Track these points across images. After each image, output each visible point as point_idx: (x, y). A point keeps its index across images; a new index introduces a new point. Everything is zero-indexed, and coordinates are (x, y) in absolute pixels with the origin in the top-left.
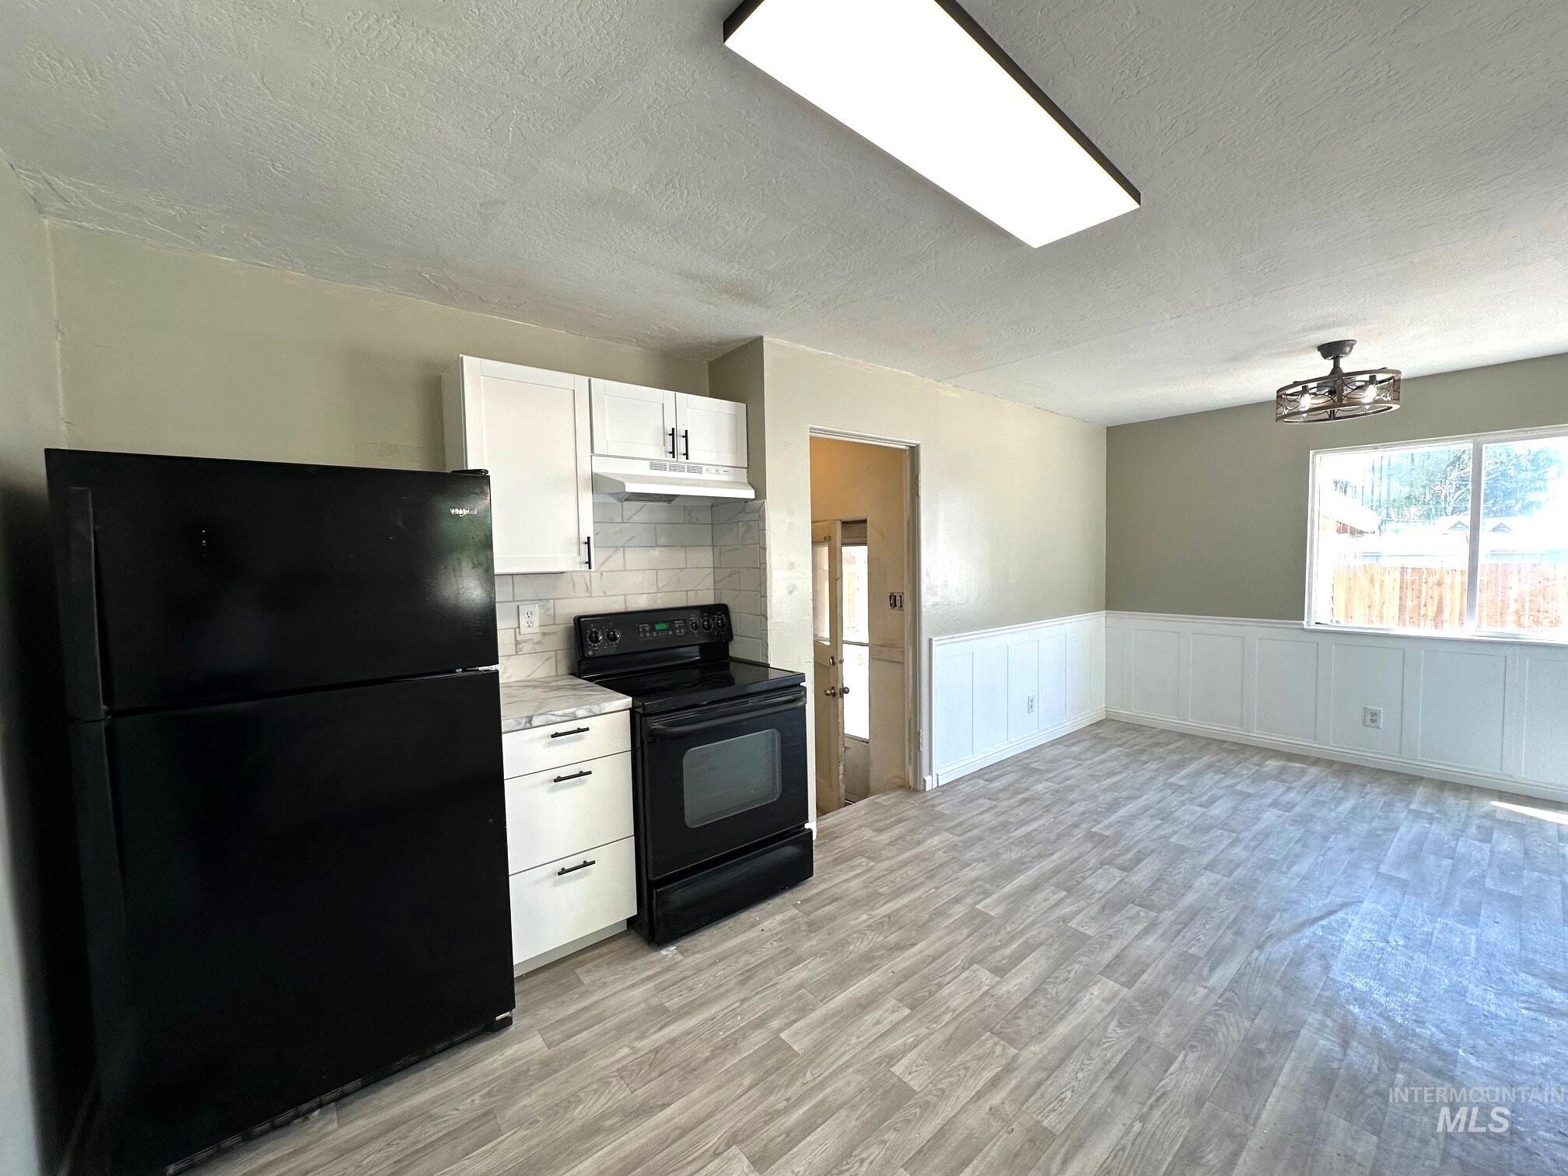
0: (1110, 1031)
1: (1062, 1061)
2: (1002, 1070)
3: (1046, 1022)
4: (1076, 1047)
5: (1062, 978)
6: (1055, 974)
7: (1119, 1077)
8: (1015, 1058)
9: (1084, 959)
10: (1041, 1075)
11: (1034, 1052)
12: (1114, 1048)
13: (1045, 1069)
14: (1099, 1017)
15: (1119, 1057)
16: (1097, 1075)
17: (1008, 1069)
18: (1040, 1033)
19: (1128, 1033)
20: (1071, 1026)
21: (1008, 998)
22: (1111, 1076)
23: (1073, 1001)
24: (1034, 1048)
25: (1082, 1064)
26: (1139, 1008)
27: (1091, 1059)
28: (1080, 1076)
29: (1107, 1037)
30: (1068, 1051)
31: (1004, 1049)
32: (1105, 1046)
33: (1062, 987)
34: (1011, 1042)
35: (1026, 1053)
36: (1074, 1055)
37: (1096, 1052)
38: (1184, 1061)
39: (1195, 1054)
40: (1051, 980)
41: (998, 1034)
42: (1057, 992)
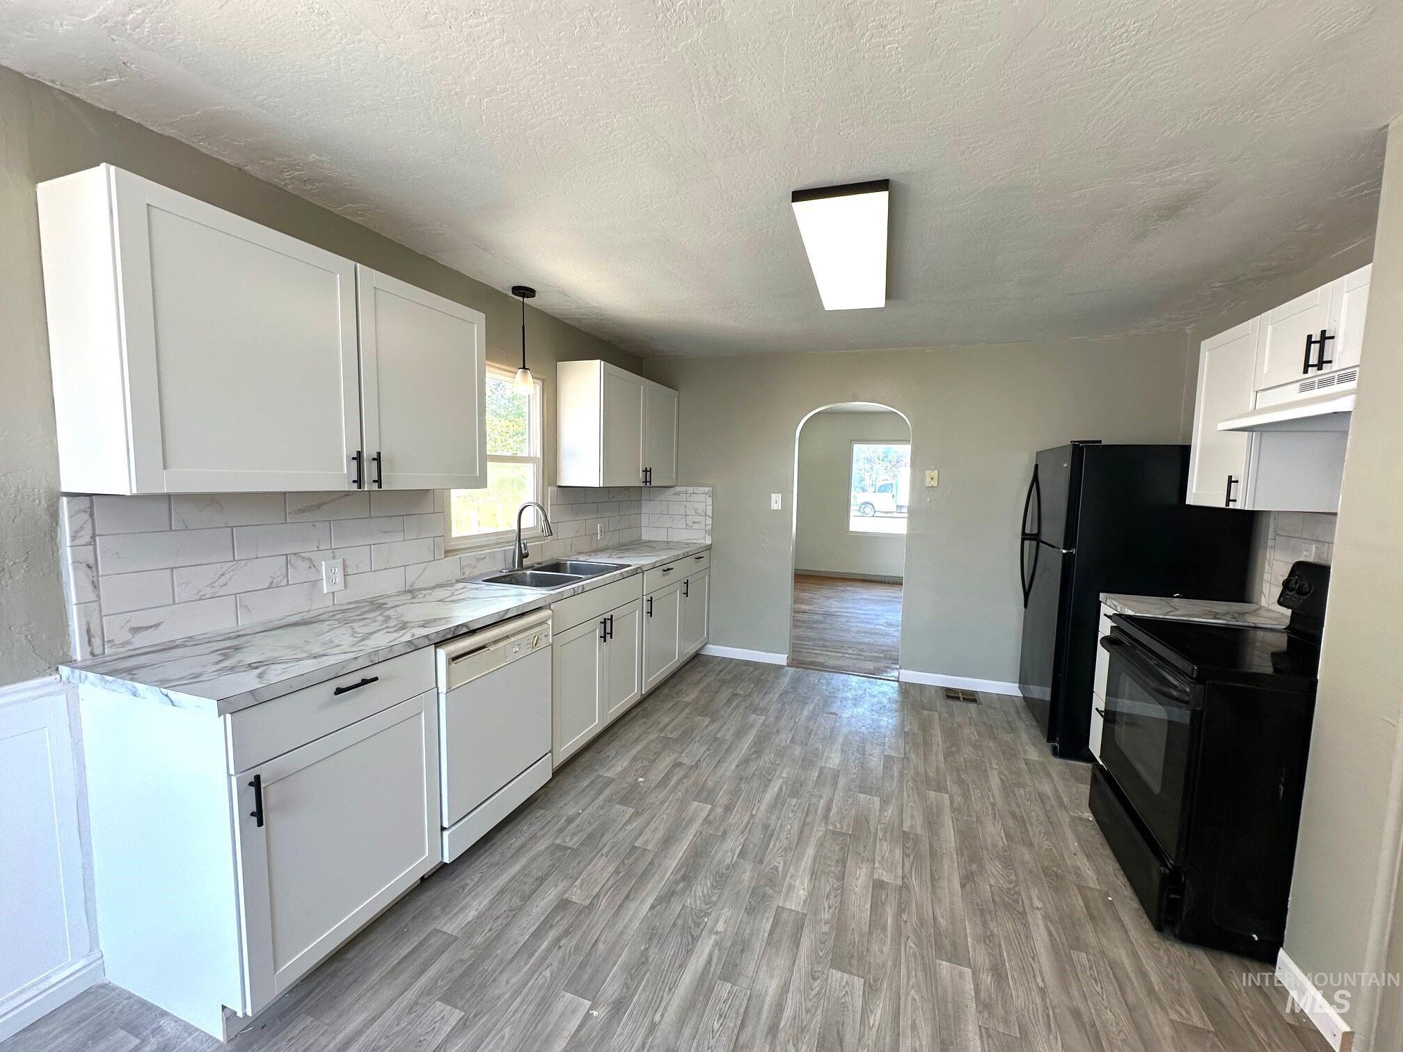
0: (782, 862)
1: (801, 832)
2: (828, 815)
3: (823, 853)
4: (798, 843)
5: (832, 897)
6: (839, 898)
7: (769, 833)
8: (827, 824)
9: (825, 929)
10: (809, 820)
11: (819, 831)
12: (776, 850)
13: (808, 824)
14: (792, 870)
15: (771, 846)
16: (780, 831)
17: (826, 817)
18: (822, 844)
19: (770, 864)
20: (806, 856)
21: (857, 863)
22: (773, 831)
23: (814, 877)
24: (820, 834)
25: (790, 834)
26: (767, 888)
27: (787, 838)
28: (789, 827)
29: (782, 856)
30: (801, 837)
31: (836, 826)
32: (781, 850)
33: (828, 889)
34: (834, 833)
35: (823, 829)
36: (797, 837)
37: (785, 843)
38: (733, 856)
39: (725, 864)
40: (838, 892)
41: (845, 834)
42: (828, 881)
